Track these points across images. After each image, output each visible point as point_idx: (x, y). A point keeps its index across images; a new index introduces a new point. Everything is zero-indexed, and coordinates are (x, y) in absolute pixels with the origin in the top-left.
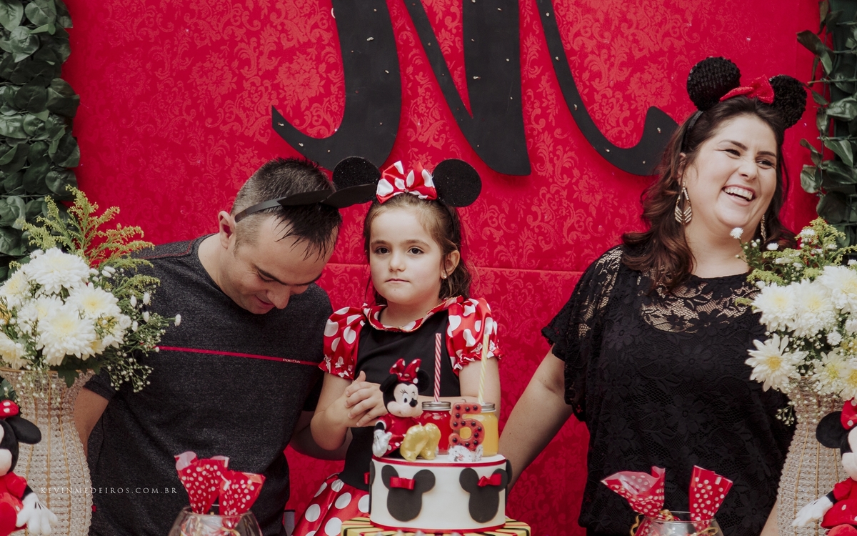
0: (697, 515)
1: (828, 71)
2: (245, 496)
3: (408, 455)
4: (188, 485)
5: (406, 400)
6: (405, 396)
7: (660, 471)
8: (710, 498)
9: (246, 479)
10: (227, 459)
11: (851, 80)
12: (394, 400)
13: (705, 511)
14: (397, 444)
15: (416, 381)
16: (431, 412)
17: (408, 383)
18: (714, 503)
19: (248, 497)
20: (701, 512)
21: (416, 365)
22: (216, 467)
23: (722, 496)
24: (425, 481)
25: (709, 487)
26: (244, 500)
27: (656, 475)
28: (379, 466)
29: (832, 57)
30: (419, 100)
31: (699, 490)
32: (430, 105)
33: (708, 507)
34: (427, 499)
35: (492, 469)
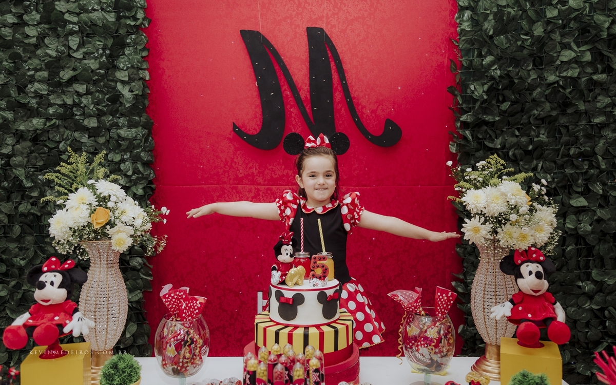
0: (439, 313)
1: (461, 103)
2: (195, 310)
3: (290, 284)
4: (167, 304)
5: (287, 254)
6: (287, 252)
7: (419, 290)
8: (445, 303)
9: (197, 300)
10: (188, 289)
11: (470, 106)
12: (282, 254)
13: (443, 310)
14: (284, 277)
15: (291, 243)
16: (300, 258)
17: (288, 245)
18: (447, 306)
19: (197, 311)
20: (441, 311)
21: (291, 235)
22: (182, 293)
23: (452, 302)
24: (299, 299)
25: (446, 298)
26: (195, 312)
27: (417, 292)
28: (274, 290)
29: (462, 97)
30: (293, 119)
31: (440, 300)
32: (297, 121)
33: (444, 308)
34: (300, 308)
35: (334, 290)
